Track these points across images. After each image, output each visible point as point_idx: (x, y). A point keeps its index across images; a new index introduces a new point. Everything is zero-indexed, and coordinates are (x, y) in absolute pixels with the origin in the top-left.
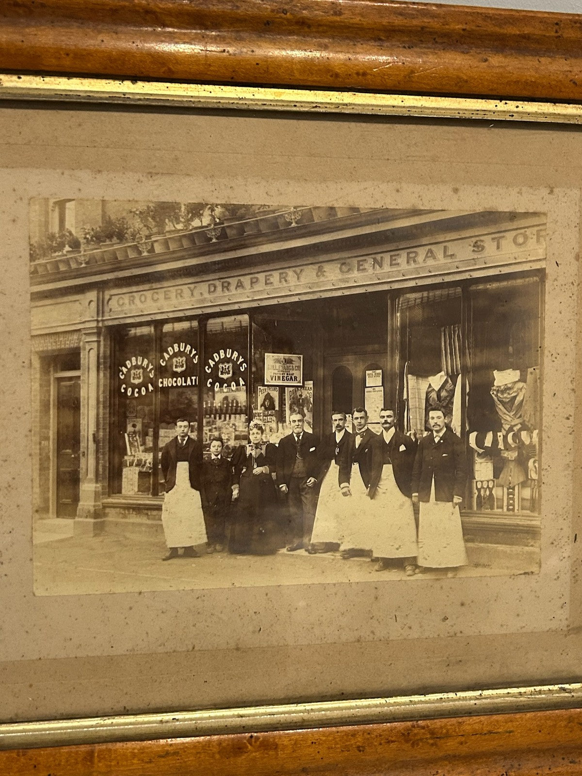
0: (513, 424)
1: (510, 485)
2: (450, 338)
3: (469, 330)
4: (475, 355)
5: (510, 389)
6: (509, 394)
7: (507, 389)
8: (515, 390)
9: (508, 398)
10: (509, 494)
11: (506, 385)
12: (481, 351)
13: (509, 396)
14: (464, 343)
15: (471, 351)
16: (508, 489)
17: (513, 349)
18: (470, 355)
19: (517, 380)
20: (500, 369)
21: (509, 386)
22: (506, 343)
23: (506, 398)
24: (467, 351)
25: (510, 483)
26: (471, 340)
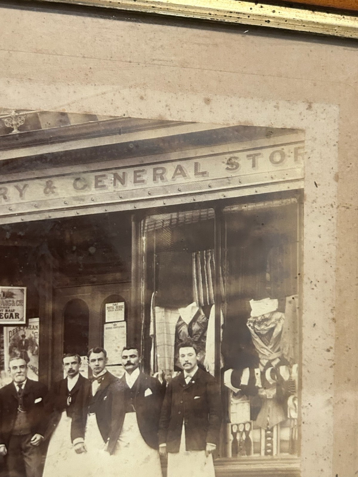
0: (271, 358)
1: (268, 427)
2: (202, 264)
3: (223, 256)
4: (230, 283)
5: (267, 320)
6: (266, 325)
7: (265, 320)
8: (273, 320)
9: (265, 330)
10: (266, 436)
11: (263, 315)
12: (237, 278)
13: (266, 328)
14: (217, 269)
15: (225, 278)
16: (266, 431)
17: (271, 276)
18: (224, 282)
19: (275, 309)
20: (257, 297)
21: (267, 316)
22: (262, 269)
23: (263, 330)
24: (221, 279)
25: (268, 424)
26: (225, 267)
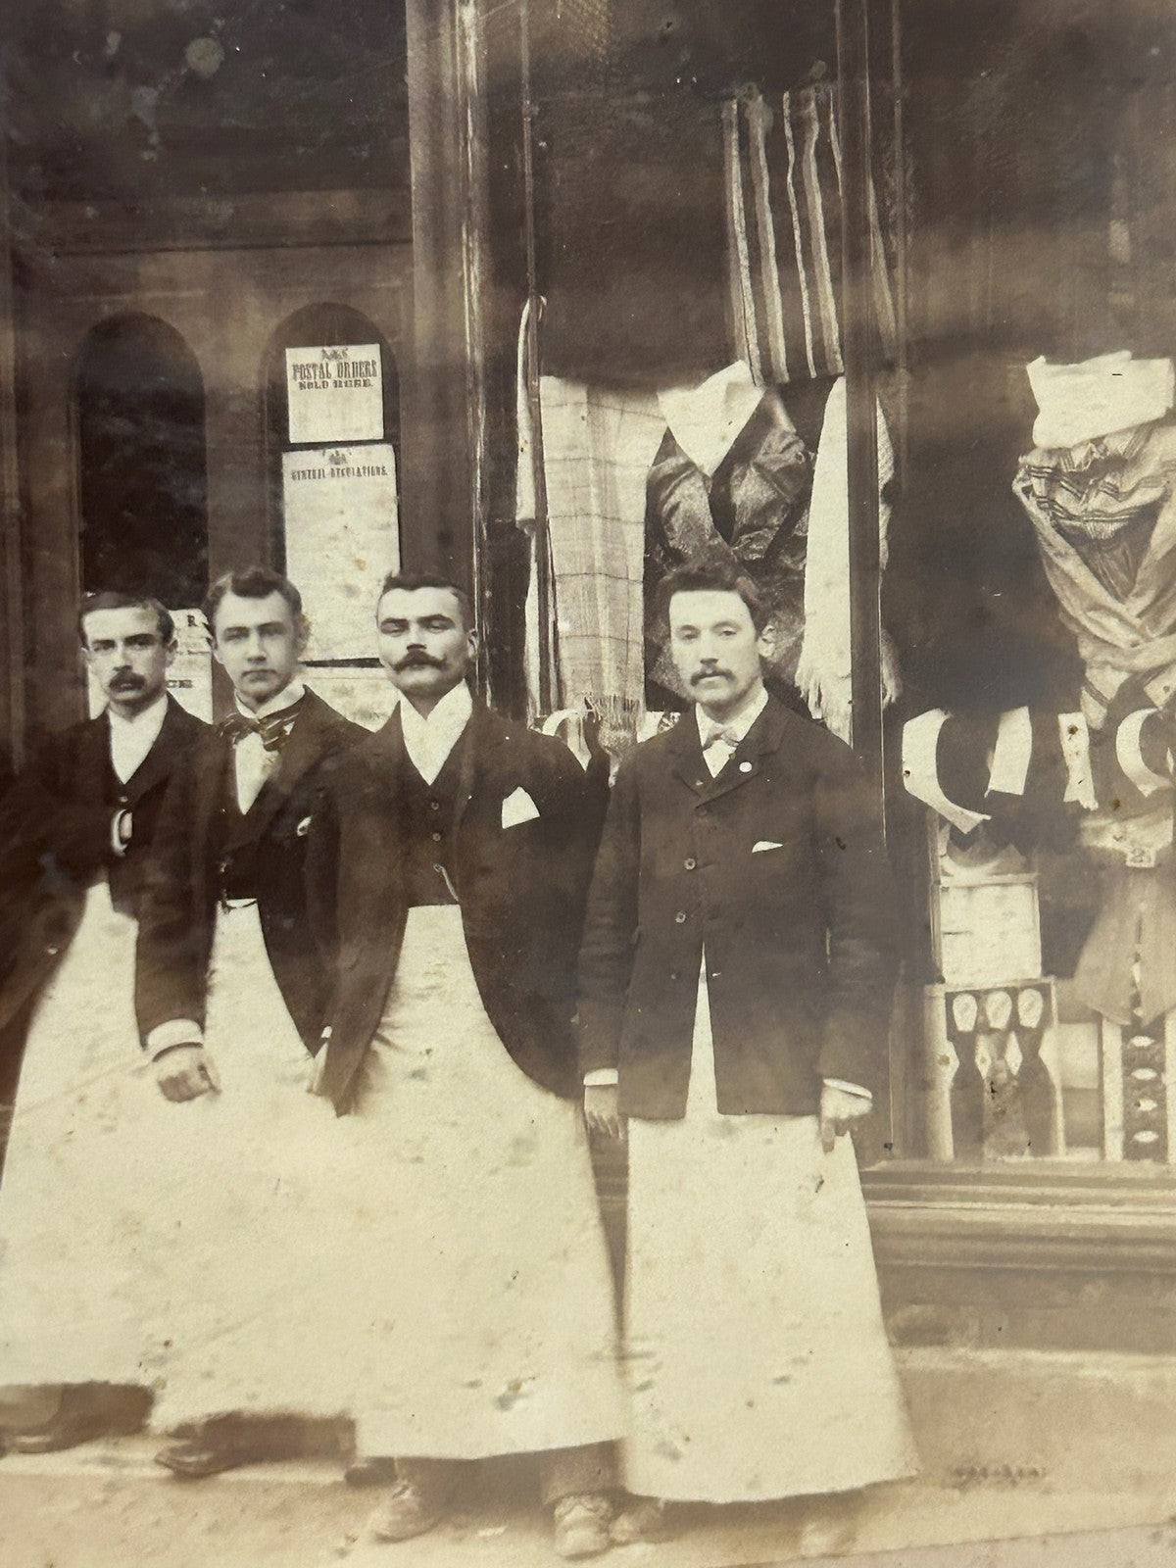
0: (1142, 662)
1: (1139, 1012)
3: (883, 127)
4: (922, 267)
5: (1118, 463)
6: (1116, 493)
7: (1107, 465)
8: (1150, 468)
9: (1111, 518)
10: (1131, 1061)
11: (1097, 441)
12: (957, 244)
13: (1115, 507)
14: (856, 194)
15: (896, 242)
16: (1127, 1034)
17: (1133, 239)
18: (891, 265)
19: (1158, 412)
20: (1066, 348)
21: (1118, 446)
22: (1095, 208)
23: (1098, 515)
24: (876, 243)
25: (1136, 1001)
26: (896, 181)
